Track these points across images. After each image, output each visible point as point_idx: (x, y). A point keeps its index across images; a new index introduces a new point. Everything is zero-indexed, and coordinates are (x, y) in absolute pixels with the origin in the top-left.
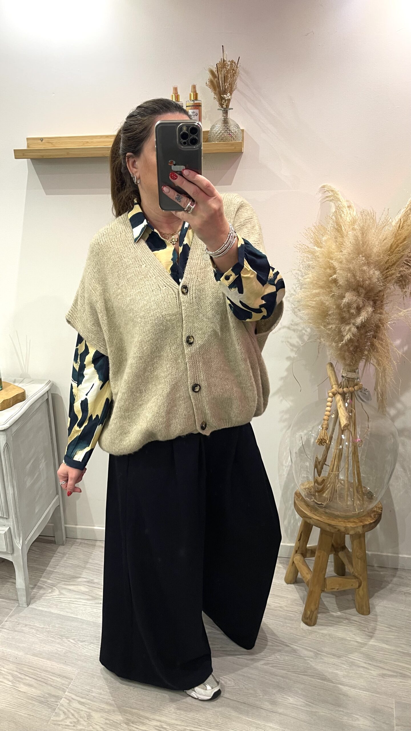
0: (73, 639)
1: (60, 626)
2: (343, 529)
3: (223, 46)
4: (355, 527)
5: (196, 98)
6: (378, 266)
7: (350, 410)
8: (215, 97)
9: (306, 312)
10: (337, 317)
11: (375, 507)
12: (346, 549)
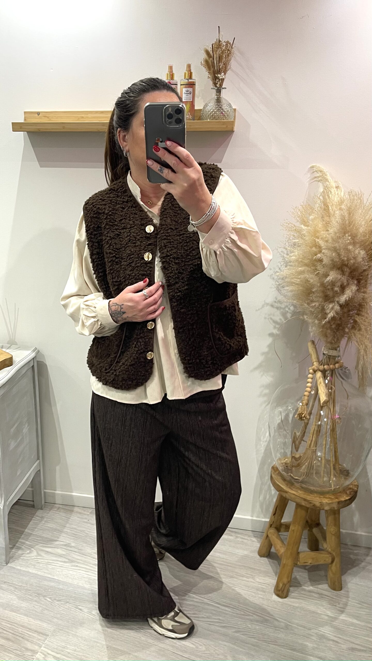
0: (50, 598)
1: (38, 585)
2: (318, 504)
3: (219, 27)
4: (330, 503)
5: (191, 77)
6: (363, 245)
7: (330, 387)
8: (210, 76)
9: (290, 288)
10: (321, 294)
11: (351, 484)
12: (320, 527)
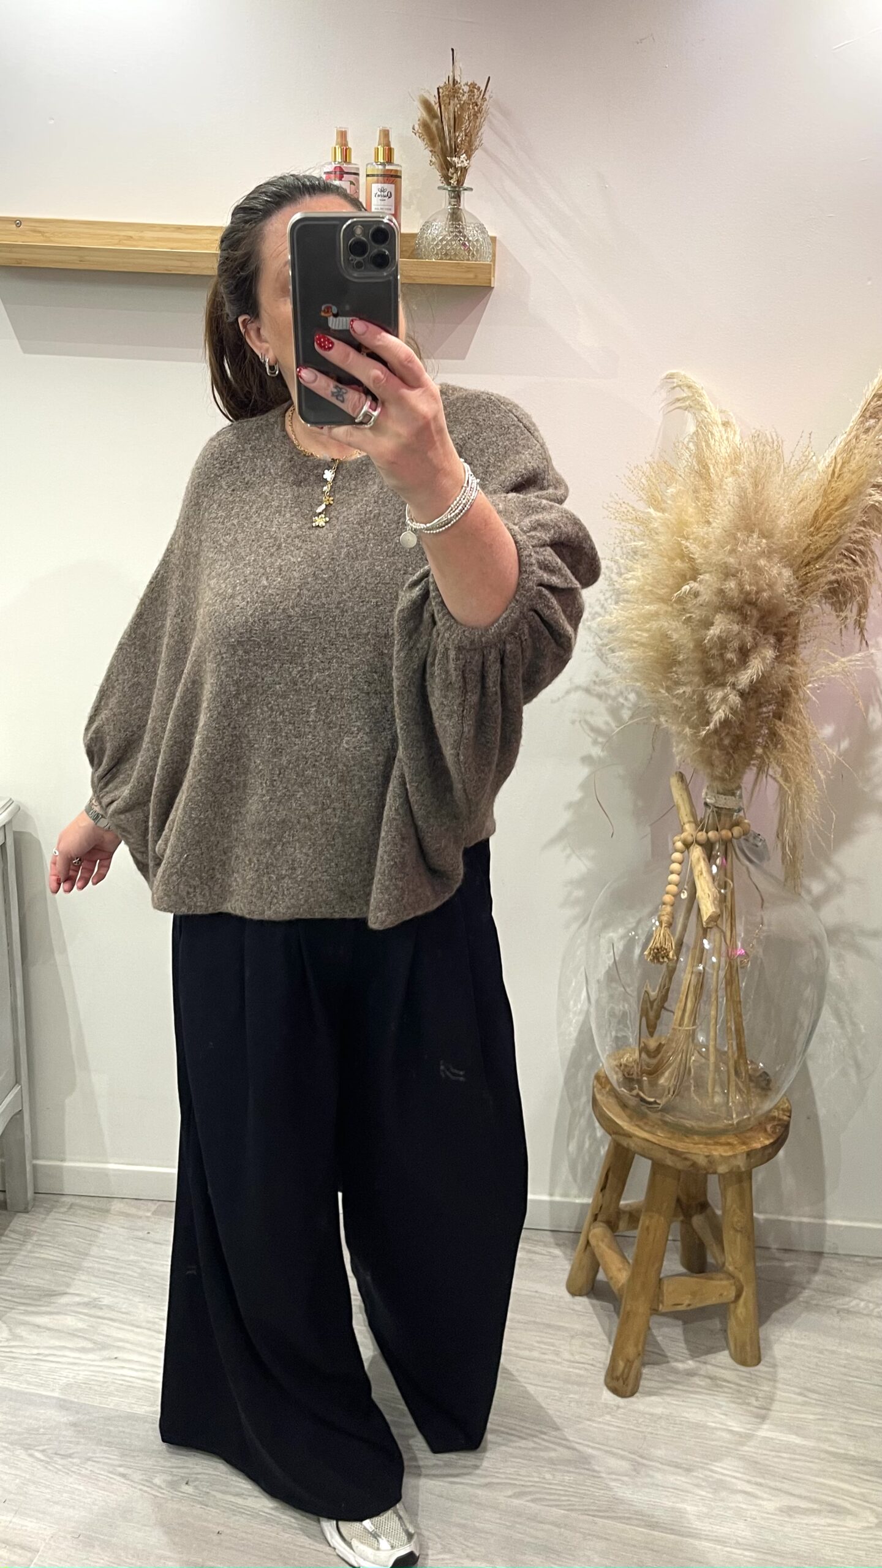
2: (702, 1161)
3: (453, 50)
4: (730, 1156)
5: (389, 160)
6: (787, 557)
7: (722, 882)
8: (434, 160)
9: (627, 654)
10: (696, 668)
11: (776, 1107)
12: (708, 1211)
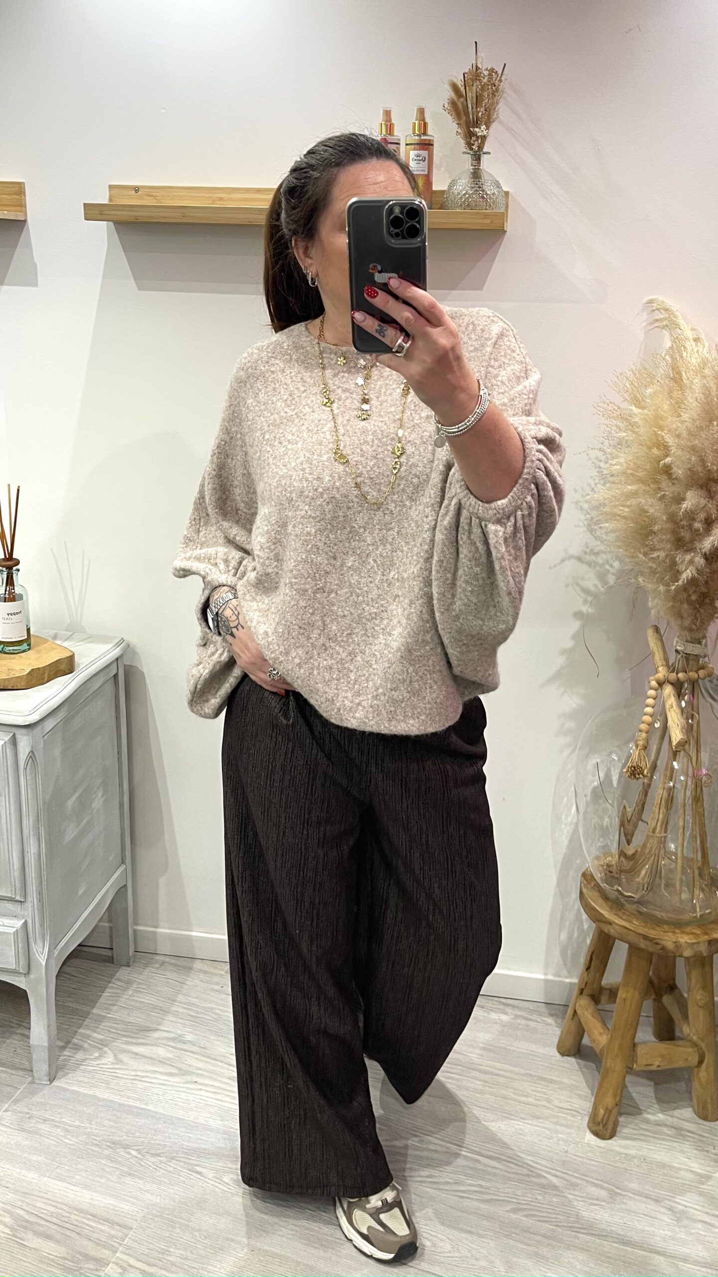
1: (111, 1123)
2: (670, 945)
3: (476, 43)
4: (693, 944)
5: (424, 132)
7: (689, 715)
8: (459, 131)
9: (611, 525)
10: (669, 536)
12: (676, 991)
